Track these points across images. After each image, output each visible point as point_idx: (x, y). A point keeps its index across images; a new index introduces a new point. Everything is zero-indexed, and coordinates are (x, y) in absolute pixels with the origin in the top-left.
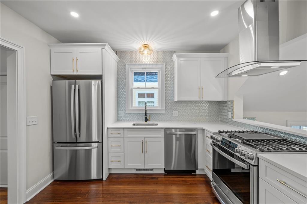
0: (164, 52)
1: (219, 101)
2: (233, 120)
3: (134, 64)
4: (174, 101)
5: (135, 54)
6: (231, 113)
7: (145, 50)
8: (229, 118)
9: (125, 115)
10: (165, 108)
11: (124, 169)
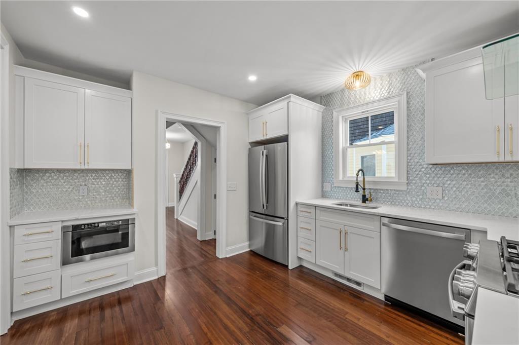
3: (353, 105)
5: (348, 93)
7: (357, 81)
9: (333, 190)
10: (408, 181)
11: (315, 264)
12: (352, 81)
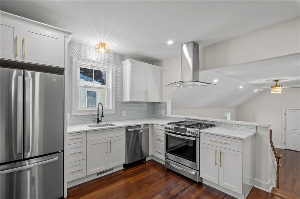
0: (115, 54)
1: (154, 102)
2: (166, 116)
3: (84, 58)
4: (123, 102)
6: (164, 111)
7: (102, 48)
8: (163, 114)
10: (116, 108)
11: (86, 177)
12: (99, 47)
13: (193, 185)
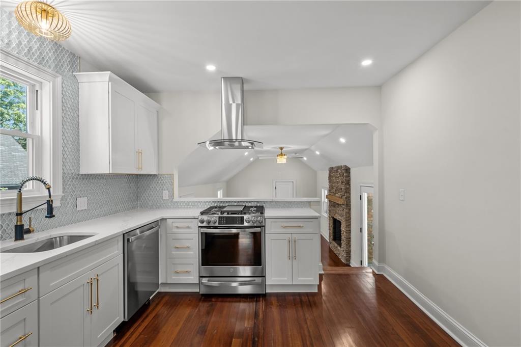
2: (174, 200)
7: (44, 20)
8: (163, 198)
10: (63, 192)
13: (259, 301)
